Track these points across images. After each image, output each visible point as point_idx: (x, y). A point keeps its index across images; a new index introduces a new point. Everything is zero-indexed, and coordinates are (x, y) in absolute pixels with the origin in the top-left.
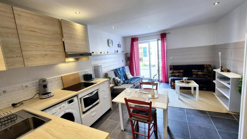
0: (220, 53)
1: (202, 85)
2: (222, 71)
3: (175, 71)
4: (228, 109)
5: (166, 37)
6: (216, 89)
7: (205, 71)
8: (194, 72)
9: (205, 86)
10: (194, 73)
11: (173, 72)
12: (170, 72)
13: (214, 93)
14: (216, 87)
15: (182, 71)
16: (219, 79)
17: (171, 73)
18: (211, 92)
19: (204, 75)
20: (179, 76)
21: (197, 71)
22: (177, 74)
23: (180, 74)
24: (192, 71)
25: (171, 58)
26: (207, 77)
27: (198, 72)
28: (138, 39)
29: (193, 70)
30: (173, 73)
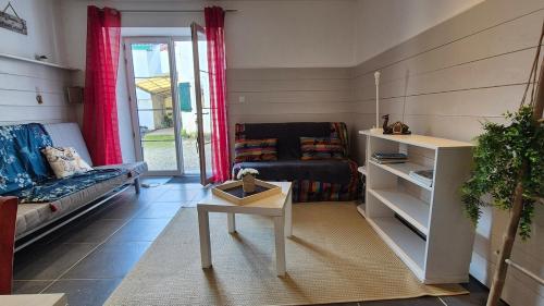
0: (377, 74)
1: (329, 185)
2: (388, 131)
3: (250, 143)
4: (420, 273)
5: (222, 26)
6: (370, 194)
7: (334, 140)
8: (305, 144)
9: (336, 185)
10: (305, 146)
11: (245, 145)
12: (237, 145)
13: (359, 209)
14: (369, 190)
15: (271, 141)
16: (380, 159)
17: (239, 149)
18: (350, 206)
19: (331, 152)
20: (264, 158)
21: (313, 140)
22: (259, 153)
23: (266, 152)
24: (299, 141)
25: (242, 99)
26: (339, 157)
27: (316, 143)
28: (118, 15)
29: (302, 138)
30: (246, 147)
